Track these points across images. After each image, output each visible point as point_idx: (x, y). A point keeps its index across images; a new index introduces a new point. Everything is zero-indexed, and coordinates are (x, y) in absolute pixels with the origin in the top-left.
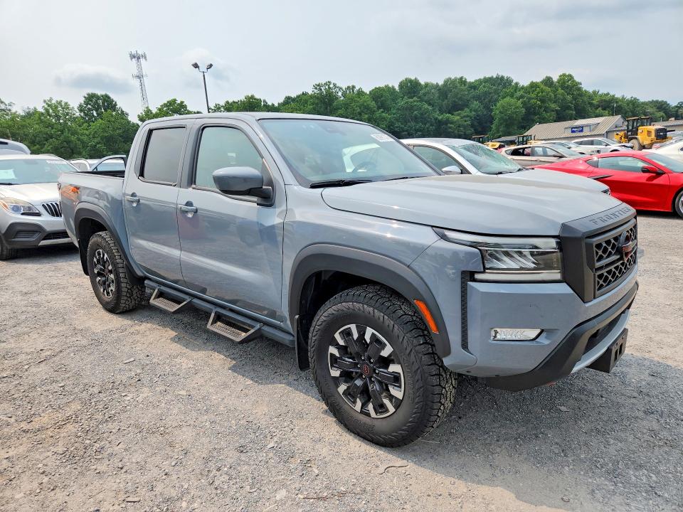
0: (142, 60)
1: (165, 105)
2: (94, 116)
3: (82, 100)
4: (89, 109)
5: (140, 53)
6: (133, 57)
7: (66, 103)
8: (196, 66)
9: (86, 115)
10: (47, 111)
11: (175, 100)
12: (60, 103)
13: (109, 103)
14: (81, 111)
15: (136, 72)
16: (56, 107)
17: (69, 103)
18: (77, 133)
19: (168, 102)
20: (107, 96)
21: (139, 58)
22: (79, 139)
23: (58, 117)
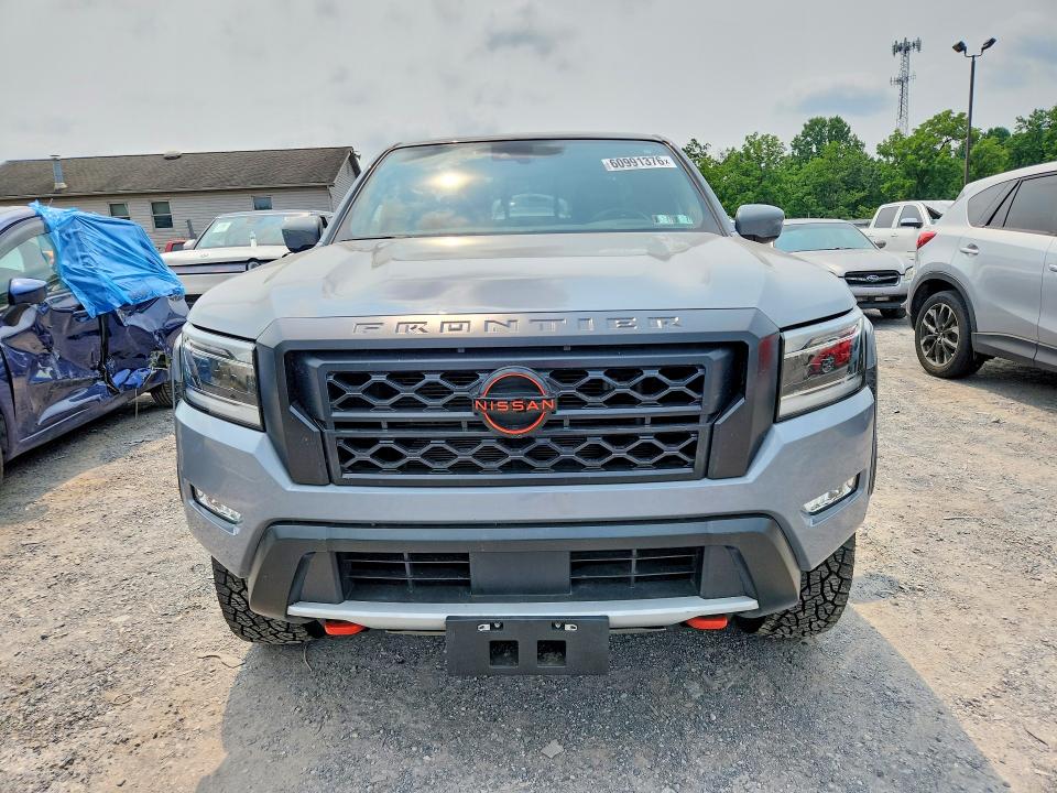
0: (913, 53)
1: (930, 123)
2: (811, 152)
3: (799, 130)
4: (808, 143)
5: (911, 40)
6: (897, 48)
7: (774, 138)
8: (960, 47)
9: (801, 152)
10: (747, 150)
11: (950, 112)
12: (765, 138)
13: (839, 130)
14: (795, 147)
15: (897, 74)
16: (760, 144)
17: (778, 138)
18: (780, 181)
19: (936, 117)
20: (838, 120)
21: (907, 49)
22: (781, 189)
23: (760, 159)
